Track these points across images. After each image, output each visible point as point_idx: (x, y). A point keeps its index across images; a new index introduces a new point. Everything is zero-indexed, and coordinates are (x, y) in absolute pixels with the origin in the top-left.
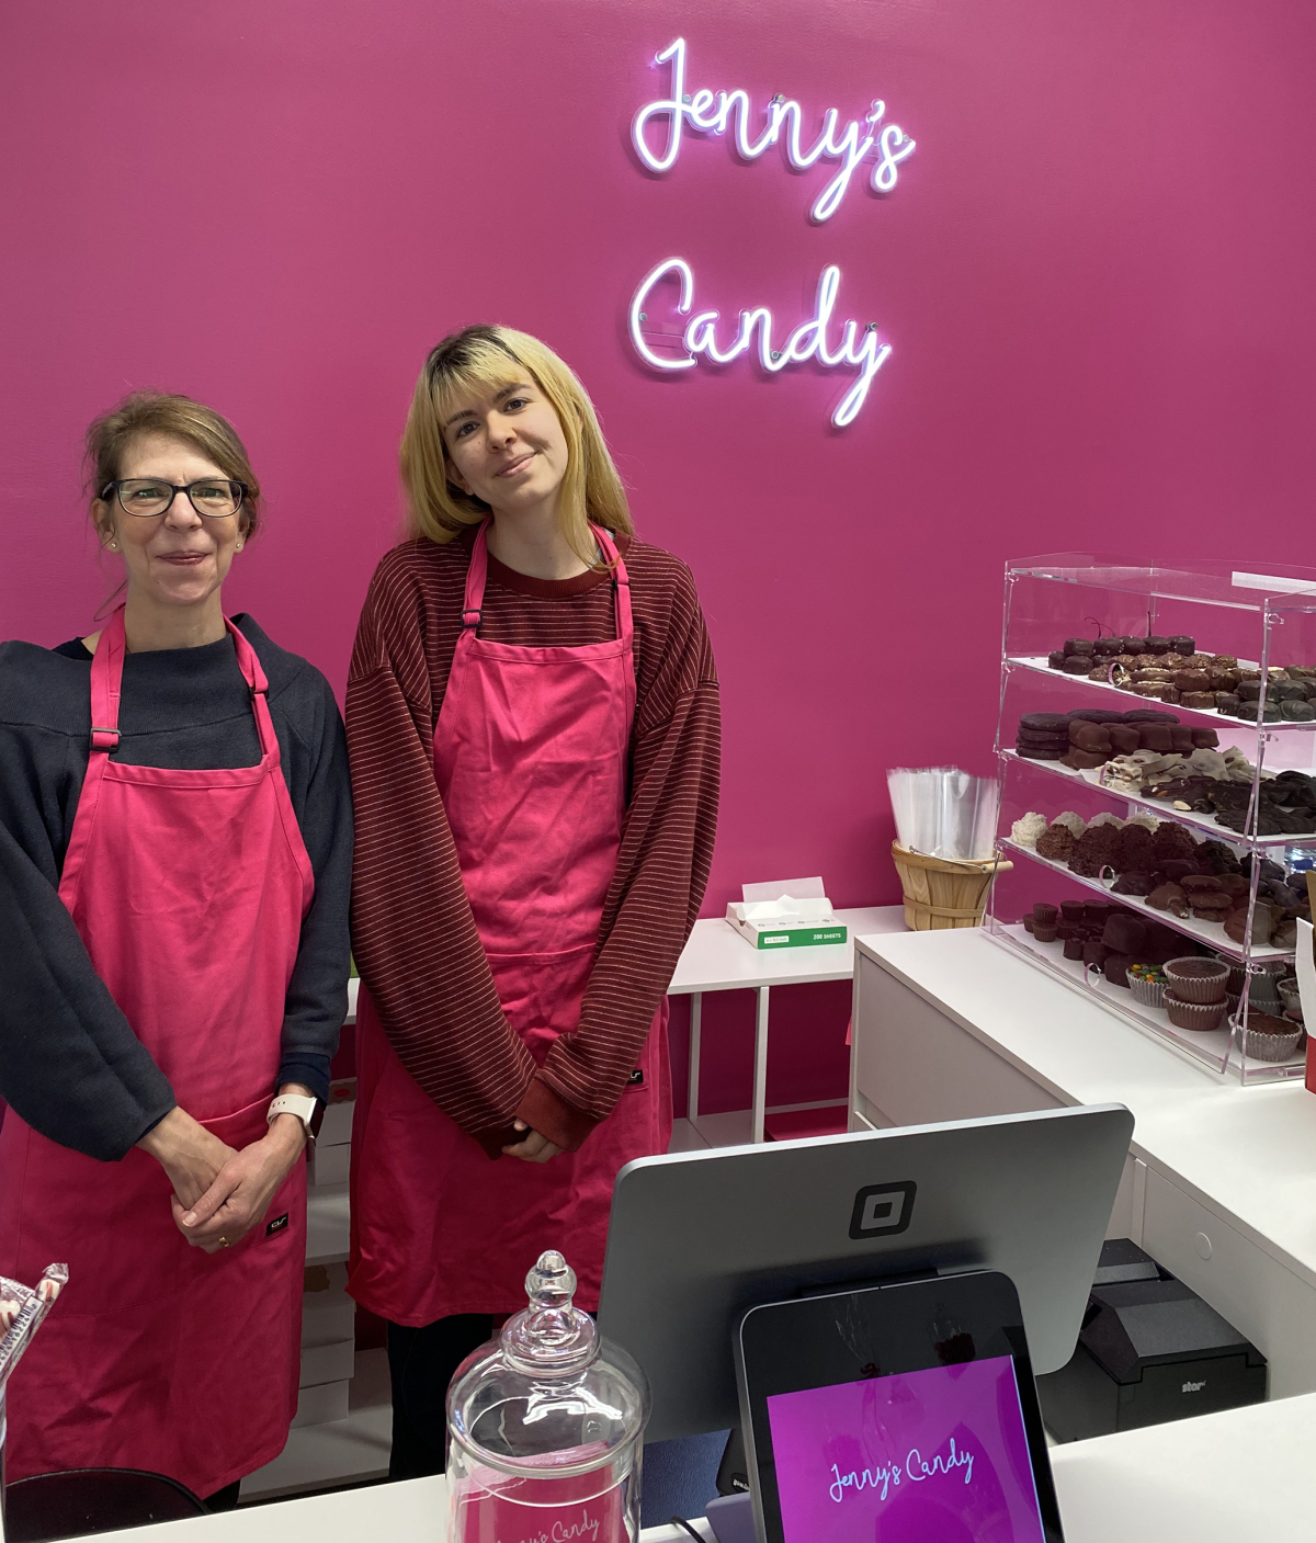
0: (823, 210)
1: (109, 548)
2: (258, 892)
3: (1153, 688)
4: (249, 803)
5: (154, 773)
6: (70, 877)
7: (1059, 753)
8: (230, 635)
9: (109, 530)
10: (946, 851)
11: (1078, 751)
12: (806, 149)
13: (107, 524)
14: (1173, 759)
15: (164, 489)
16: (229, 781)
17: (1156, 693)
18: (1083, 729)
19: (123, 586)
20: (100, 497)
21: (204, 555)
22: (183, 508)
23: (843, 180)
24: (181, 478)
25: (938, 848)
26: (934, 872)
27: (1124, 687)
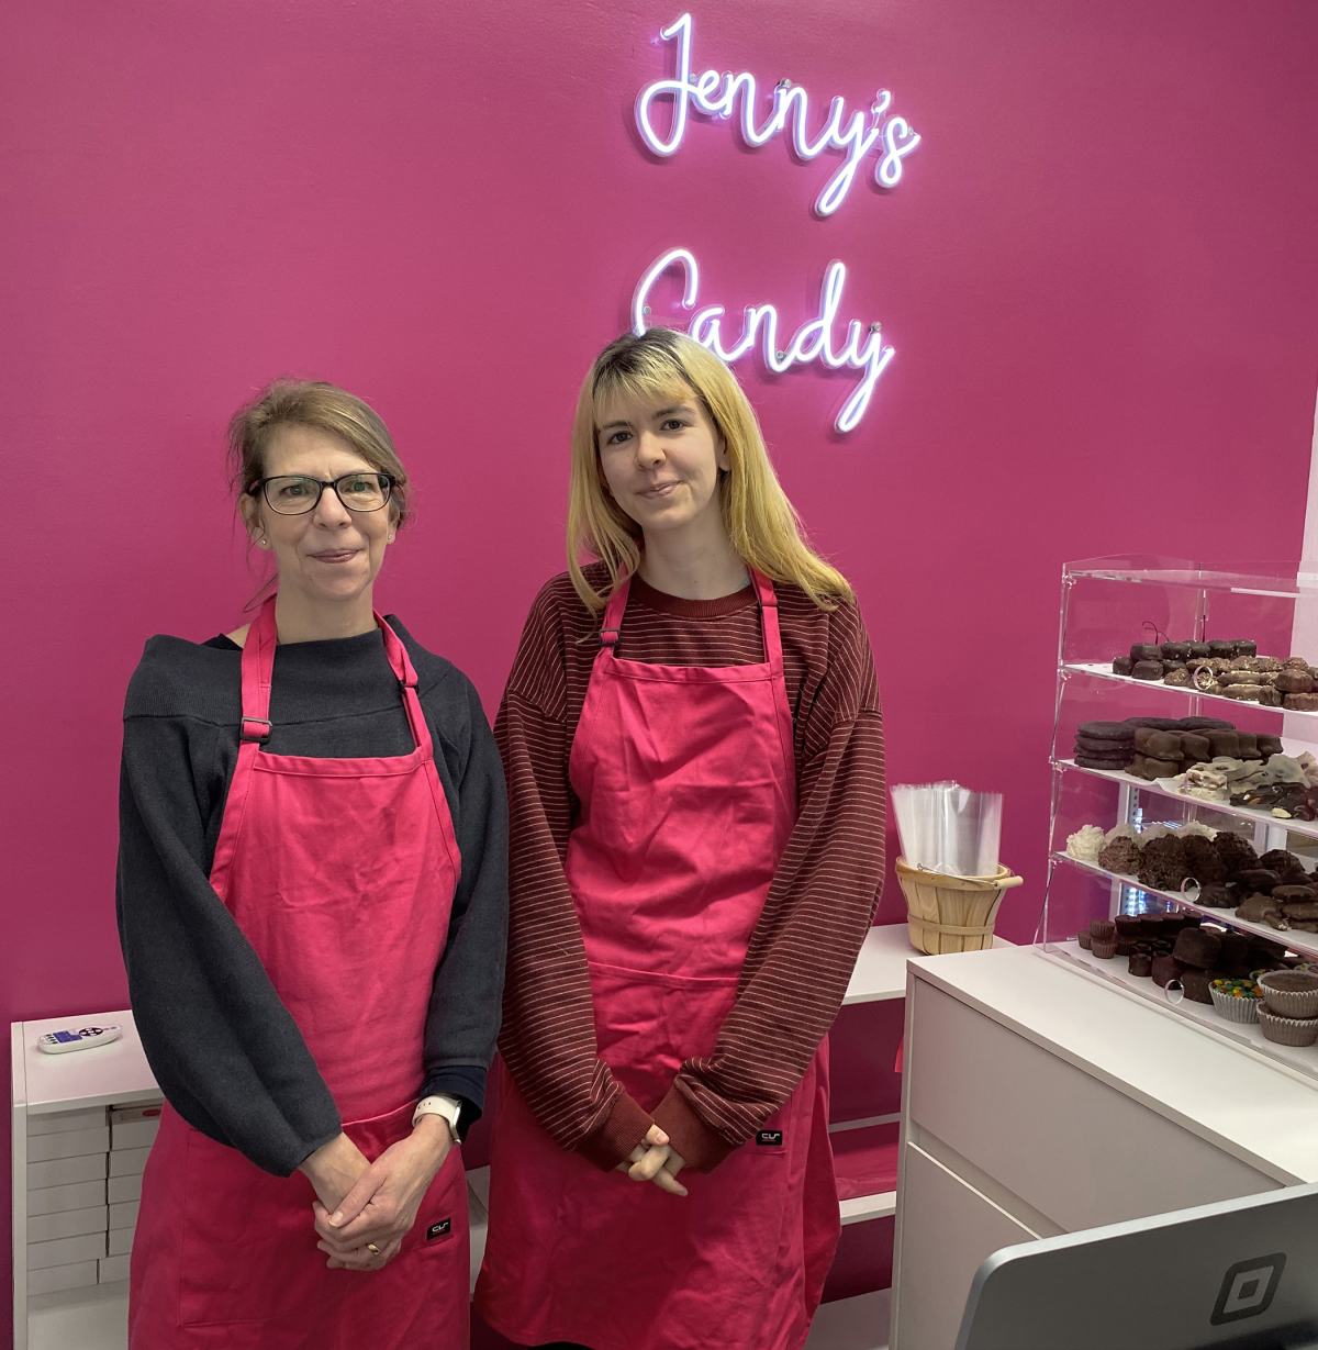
0: (828, 204)
1: (260, 545)
2: (414, 885)
3: (1247, 691)
4: (401, 793)
5: (305, 762)
6: (220, 869)
7: (1122, 763)
8: (380, 629)
9: (258, 526)
10: (947, 866)
11: (1148, 759)
12: (812, 139)
13: (256, 520)
14: (1253, 765)
15: (311, 487)
16: (380, 770)
17: (1253, 696)
18: (1153, 737)
19: (275, 579)
20: (248, 492)
21: (355, 551)
22: (332, 504)
23: (848, 173)
24: (328, 474)
25: (940, 864)
26: (944, 889)
27: (1211, 691)
